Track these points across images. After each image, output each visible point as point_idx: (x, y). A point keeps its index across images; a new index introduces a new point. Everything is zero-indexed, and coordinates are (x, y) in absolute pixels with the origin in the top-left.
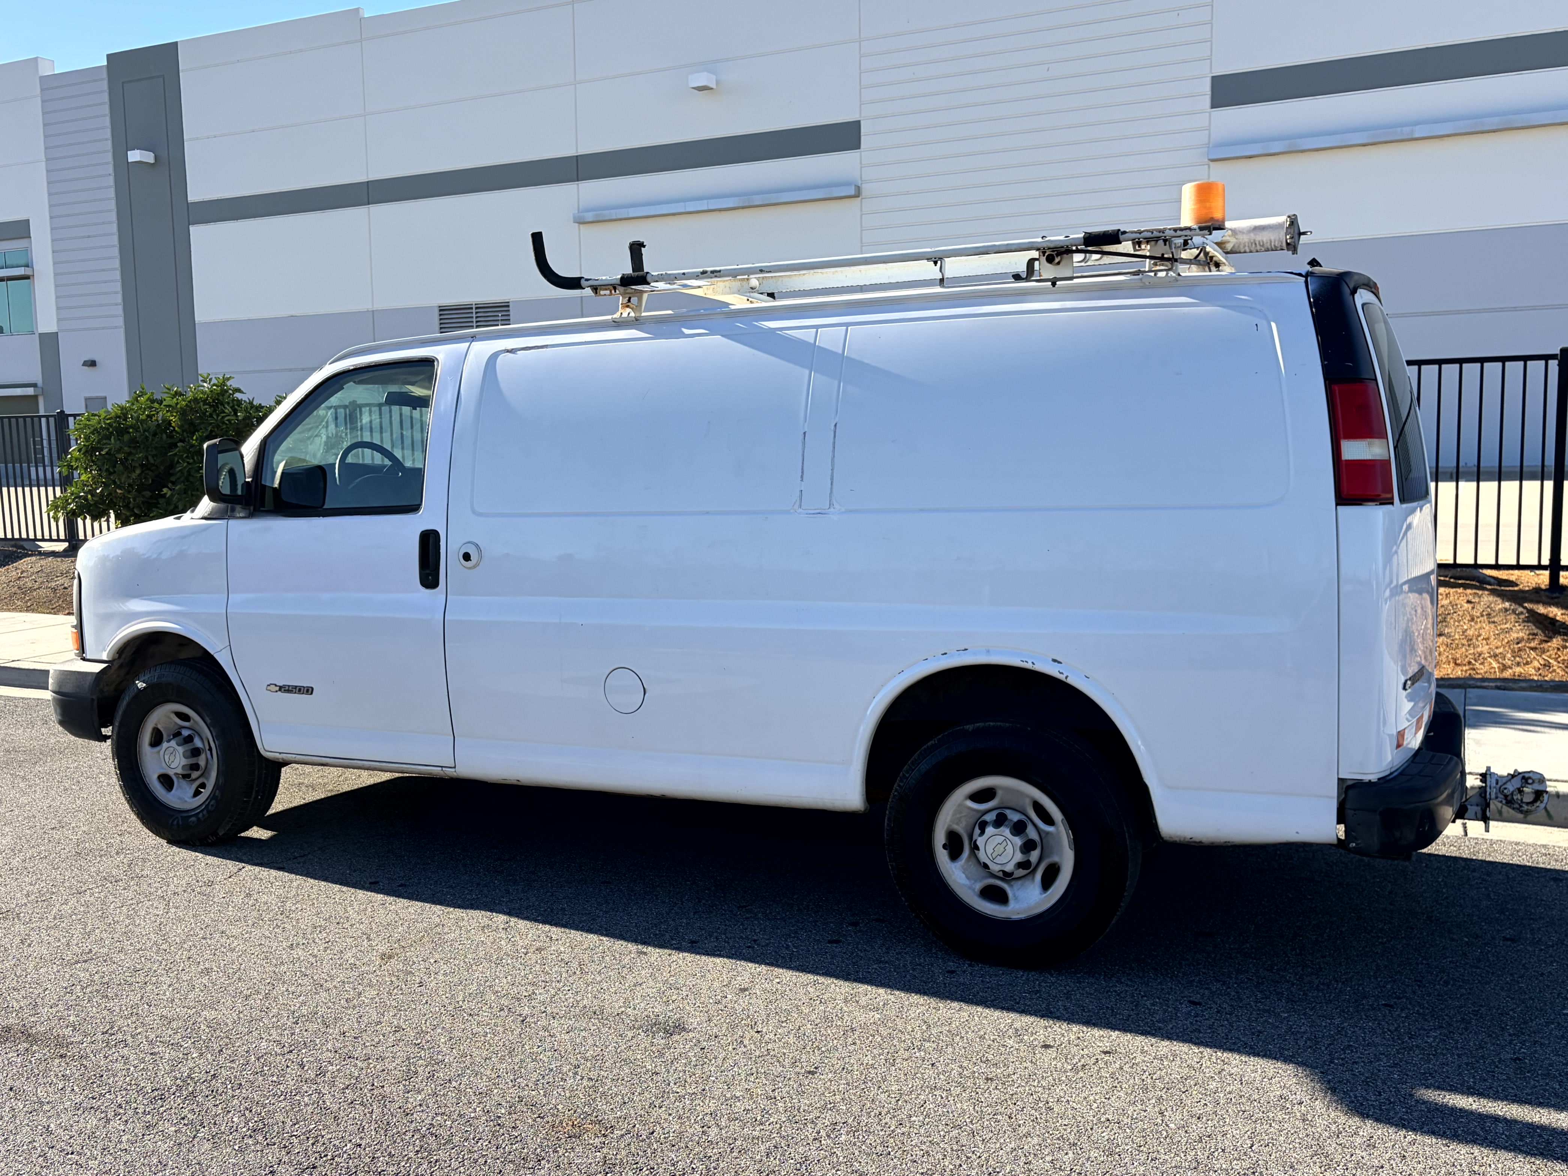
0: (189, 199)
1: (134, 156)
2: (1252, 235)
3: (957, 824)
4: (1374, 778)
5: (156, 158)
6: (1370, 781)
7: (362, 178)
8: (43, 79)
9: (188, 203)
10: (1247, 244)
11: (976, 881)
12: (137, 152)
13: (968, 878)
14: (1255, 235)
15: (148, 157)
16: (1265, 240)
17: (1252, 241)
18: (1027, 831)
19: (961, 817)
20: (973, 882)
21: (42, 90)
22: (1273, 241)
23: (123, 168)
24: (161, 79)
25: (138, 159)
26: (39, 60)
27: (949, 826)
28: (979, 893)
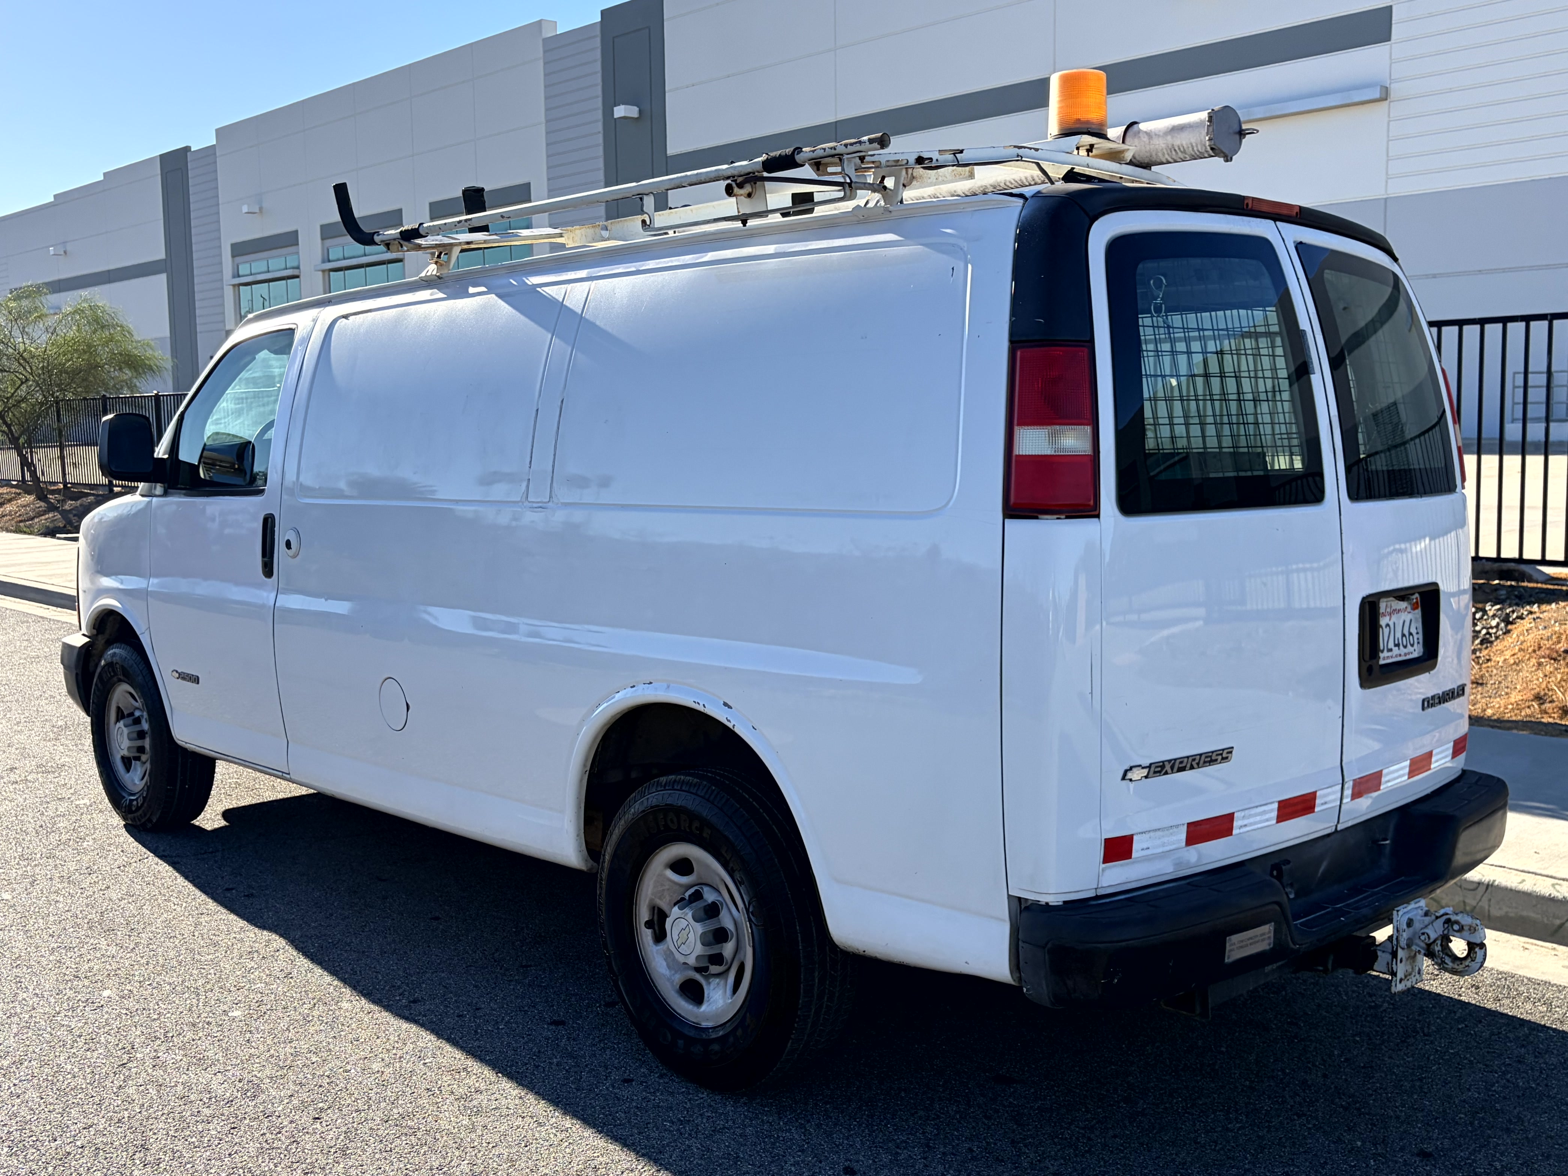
0: (668, 152)
1: (620, 111)
2: (1169, 138)
3: (660, 898)
4: (1054, 900)
5: (640, 112)
6: (1047, 904)
7: (832, 119)
8: (545, 41)
9: (667, 157)
10: (1165, 151)
11: (676, 972)
12: (622, 107)
13: (669, 967)
14: (1172, 137)
15: (632, 111)
16: (1184, 143)
17: (1170, 146)
18: (720, 916)
19: (664, 890)
20: (673, 972)
21: (545, 52)
22: (1194, 144)
23: (612, 126)
24: (647, 30)
25: (622, 114)
26: (543, 22)
27: (651, 900)
28: (678, 987)
